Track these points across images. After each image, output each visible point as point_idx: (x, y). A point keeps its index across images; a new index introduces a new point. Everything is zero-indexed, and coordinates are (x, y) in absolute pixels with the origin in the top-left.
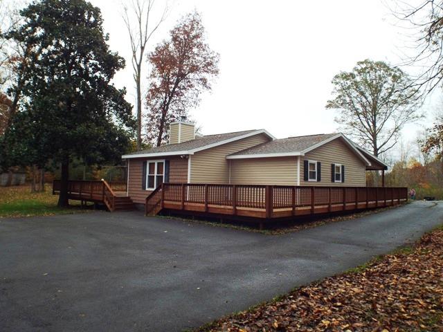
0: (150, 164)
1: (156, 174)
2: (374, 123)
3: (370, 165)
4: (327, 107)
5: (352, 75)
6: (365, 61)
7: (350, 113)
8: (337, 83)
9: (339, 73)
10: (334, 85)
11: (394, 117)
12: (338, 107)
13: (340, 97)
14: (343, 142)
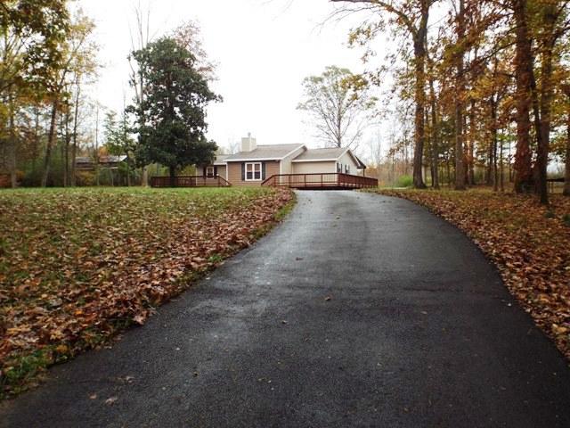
0: (247, 165)
1: (253, 171)
2: (339, 126)
3: (360, 165)
4: (297, 108)
5: (321, 80)
6: (333, 66)
7: (319, 116)
8: (307, 86)
9: (309, 77)
10: (303, 88)
12: (306, 109)
13: (311, 101)
14: (349, 152)
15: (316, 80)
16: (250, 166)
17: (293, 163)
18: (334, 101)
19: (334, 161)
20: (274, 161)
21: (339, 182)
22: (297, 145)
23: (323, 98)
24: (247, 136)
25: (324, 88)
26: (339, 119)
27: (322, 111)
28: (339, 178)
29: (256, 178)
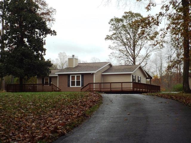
0: (72, 76)
1: (76, 80)
2: (134, 51)
3: (148, 77)
4: (106, 39)
5: (122, 20)
6: (129, 12)
7: (120, 44)
8: (112, 25)
10: (110, 25)
11: (146, 48)
12: (112, 39)
13: (115, 34)
14: (140, 68)
15: (118, 20)
16: (73, 77)
17: (103, 75)
18: (131, 34)
19: (130, 74)
20: (90, 74)
21: (134, 87)
22: (106, 63)
23: (123, 32)
24: (72, 57)
25: (124, 26)
26: (134, 46)
27: (122, 40)
28: (133, 86)
29: (77, 85)
